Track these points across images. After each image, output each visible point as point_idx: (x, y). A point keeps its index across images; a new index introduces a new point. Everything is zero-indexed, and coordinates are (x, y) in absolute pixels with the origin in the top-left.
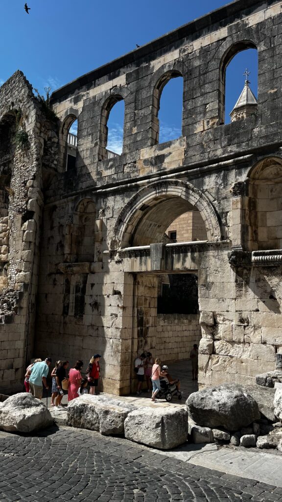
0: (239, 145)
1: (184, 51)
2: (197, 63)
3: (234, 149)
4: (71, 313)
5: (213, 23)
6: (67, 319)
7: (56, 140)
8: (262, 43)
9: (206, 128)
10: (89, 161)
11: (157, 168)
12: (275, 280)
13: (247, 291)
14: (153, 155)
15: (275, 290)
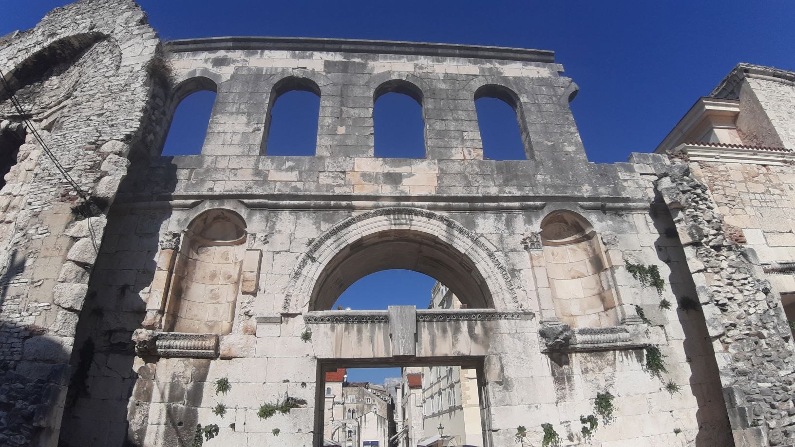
1: (421, 68)
3: (513, 190)
9: (468, 157)
10: (238, 151)
11: (386, 190)
12: (608, 370)
13: (571, 389)
14: (380, 170)
15: (610, 385)
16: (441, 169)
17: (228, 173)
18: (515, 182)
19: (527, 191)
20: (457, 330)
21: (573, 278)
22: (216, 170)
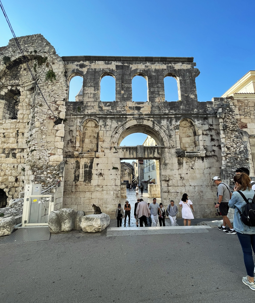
0: (175, 111)
1: (147, 67)
2: (154, 74)
4: (81, 179)
5: (161, 61)
6: (78, 183)
9: (160, 101)
10: (93, 100)
11: (136, 112)
12: (193, 162)
13: (182, 166)
14: (134, 106)
15: (193, 166)
16: (152, 105)
17: (91, 107)
20: (154, 151)
22: (88, 106)
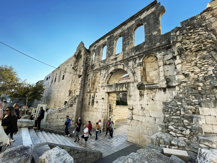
0: (139, 52)
1: (123, 29)
2: (126, 32)
3: (138, 53)
4: (91, 104)
5: (131, 20)
6: (89, 106)
7: (90, 57)
8: (145, 22)
9: (129, 48)
10: (97, 62)
11: (115, 61)
12: (154, 94)
13: (143, 98)
14: (114, 58)
15: (154, 97)
16: (124, 53)
18: (138, 50)
19: (141, 52)
20: (123, 86)
21: (155, 70)
22: (95, 66)
